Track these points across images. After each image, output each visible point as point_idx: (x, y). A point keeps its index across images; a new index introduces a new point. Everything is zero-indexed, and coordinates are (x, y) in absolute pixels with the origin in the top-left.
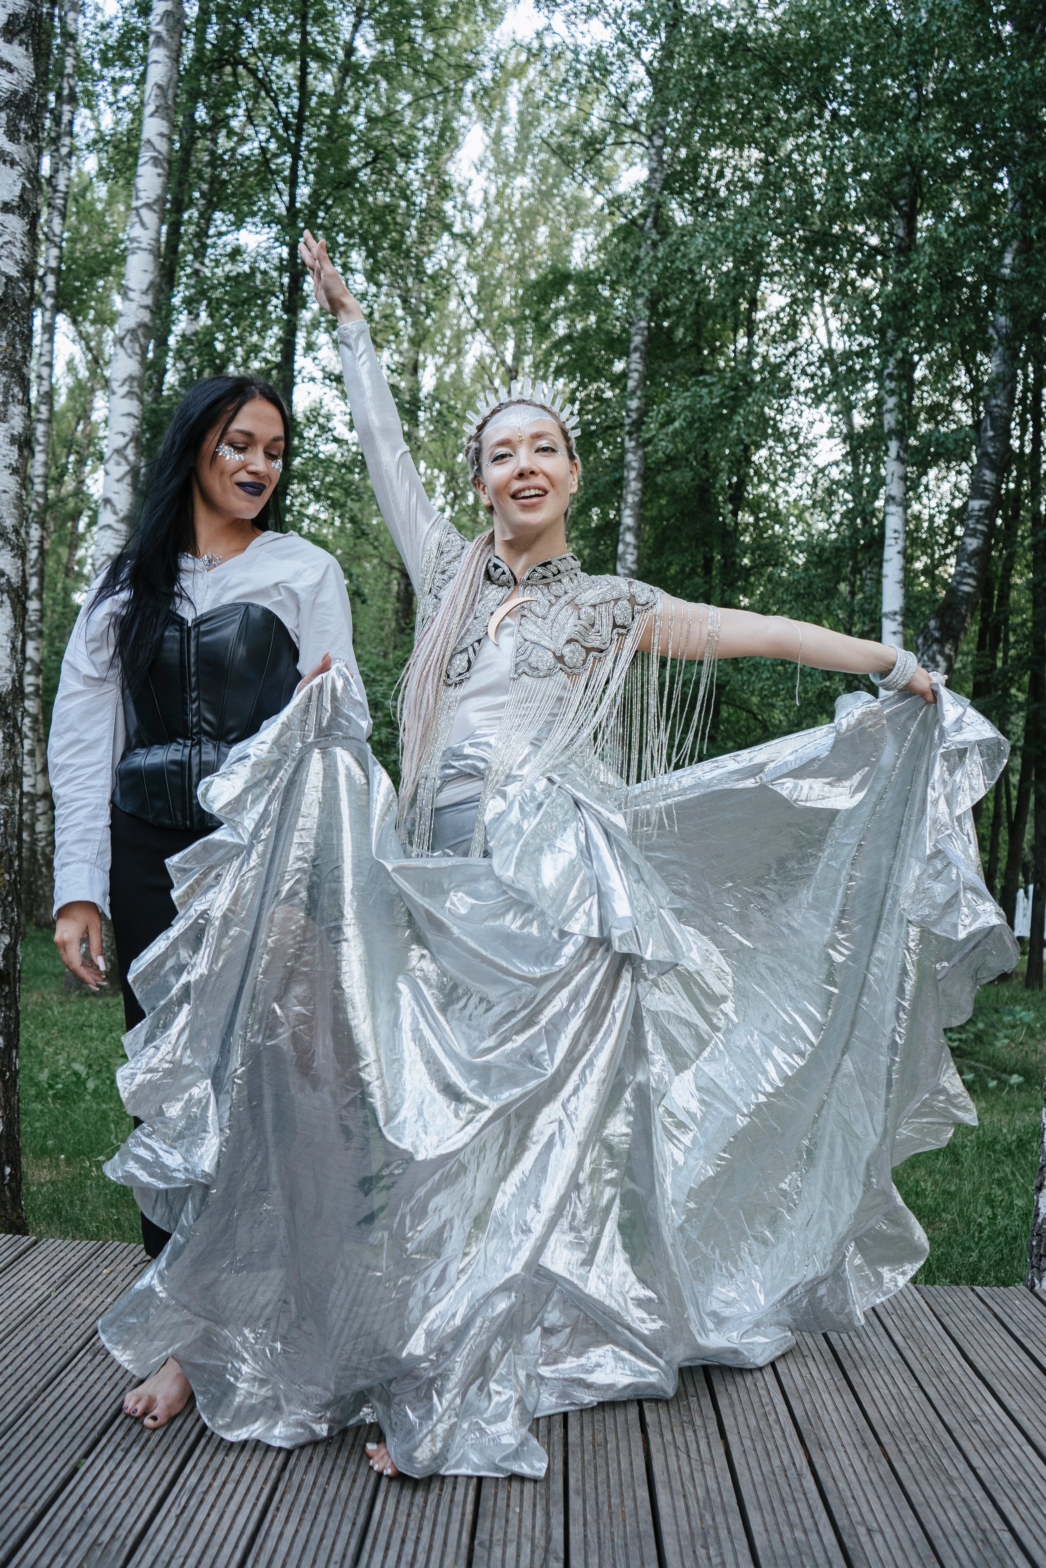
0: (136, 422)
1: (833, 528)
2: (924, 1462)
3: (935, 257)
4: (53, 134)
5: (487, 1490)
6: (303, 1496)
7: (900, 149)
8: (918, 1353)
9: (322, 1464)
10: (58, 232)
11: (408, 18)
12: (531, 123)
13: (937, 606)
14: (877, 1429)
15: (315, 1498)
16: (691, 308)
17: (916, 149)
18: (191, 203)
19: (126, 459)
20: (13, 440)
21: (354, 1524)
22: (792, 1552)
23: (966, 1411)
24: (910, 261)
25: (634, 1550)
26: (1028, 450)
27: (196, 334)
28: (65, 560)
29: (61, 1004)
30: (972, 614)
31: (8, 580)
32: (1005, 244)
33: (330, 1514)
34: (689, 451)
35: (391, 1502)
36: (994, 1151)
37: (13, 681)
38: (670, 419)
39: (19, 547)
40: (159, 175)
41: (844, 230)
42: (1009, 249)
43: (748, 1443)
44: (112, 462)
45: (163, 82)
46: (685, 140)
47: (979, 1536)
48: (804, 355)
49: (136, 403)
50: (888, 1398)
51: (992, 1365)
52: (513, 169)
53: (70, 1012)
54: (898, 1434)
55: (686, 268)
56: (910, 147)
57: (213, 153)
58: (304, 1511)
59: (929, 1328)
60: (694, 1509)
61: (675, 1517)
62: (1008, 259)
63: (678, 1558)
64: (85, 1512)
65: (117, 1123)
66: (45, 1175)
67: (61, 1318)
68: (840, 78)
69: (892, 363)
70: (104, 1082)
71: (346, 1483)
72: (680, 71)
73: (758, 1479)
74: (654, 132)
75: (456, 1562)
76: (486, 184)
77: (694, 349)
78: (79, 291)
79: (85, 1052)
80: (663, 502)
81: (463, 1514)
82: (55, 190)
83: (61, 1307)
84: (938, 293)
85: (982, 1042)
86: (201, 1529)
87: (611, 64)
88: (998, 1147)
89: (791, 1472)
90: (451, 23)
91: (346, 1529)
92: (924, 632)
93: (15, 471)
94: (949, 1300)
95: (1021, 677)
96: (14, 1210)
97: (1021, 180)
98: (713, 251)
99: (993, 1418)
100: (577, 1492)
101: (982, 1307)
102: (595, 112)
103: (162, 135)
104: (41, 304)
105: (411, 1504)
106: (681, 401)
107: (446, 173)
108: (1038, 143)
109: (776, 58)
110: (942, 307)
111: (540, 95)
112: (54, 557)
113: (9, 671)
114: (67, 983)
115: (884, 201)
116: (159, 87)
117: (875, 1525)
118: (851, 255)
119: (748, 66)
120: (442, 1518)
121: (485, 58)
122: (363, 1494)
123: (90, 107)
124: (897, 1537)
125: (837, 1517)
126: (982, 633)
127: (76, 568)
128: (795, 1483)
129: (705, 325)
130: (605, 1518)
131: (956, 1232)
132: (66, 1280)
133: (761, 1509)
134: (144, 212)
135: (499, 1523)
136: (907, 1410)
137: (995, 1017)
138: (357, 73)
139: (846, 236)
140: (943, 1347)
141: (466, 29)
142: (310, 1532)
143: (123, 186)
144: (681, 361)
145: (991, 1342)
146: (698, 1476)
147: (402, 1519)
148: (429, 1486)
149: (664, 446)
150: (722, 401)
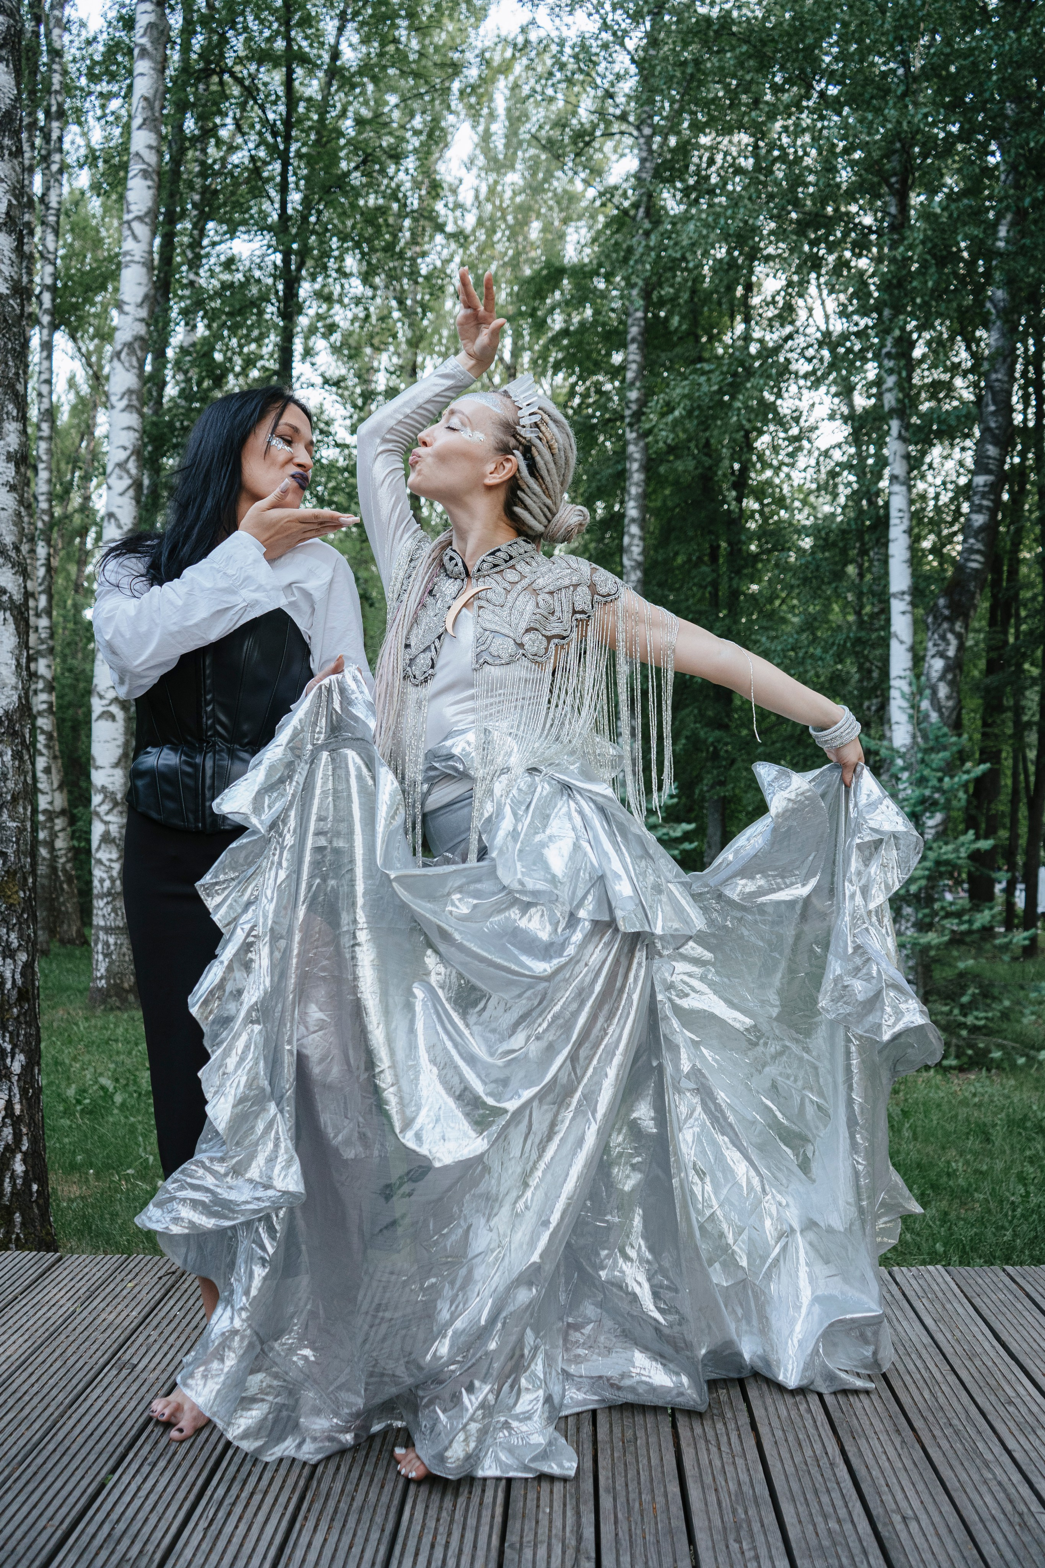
0: (137, 435)
1: (839, 510)
2: (958, 1446)
3: (929, 233)
4: (43, 152)
5: (517, 1492)
6: (332, 1504)
7: (889, 126)
8: (949, 1336)
9: (350, 1470)
10: (51, 248)
11: (392, 19)
12: (519, 119)
13: (946, 583)
14: (910, 1415)
15: (343, 1506)
16: (685, 296)
17: (905, 124)
18: (184, 214)
19: (128, 472)
20: (9, 457)
21: (383, 1530)
22: (826, 1543)
23: (1000, 1393)
24: (903, 238)
25: (666, 1547)
26: (1031, 424)
27: (194, 345)
28: (74, 577)
29: (87, 1019)
30: (982, 590)
31: (10, 597)
32: (999, 217)
33: (359, 1521)
34: (689, 440)
35: (420, 1508)
36: (1025, 1129)
37: (20, 698)
38: (669, 407)
39: (19, 564)
40: (149, 187)
41: (837, 210)
42: (1004, 222)
43: (779, 1433)
44: (114, 476)
45: (149, 94)
46: (674, 129)
47: (1016, 1519)
48: (802, 339)
49: (135, 416)
50: (921, 1383)
51: (1025, 1345)
52: (504, 166)
53: (95, 1027)
54: (931, 1418)
55: (678, 255)
56: (899, 123)
57: (203, 163)
58: (332, 1520)
59: (960, 1310)
60: (726, 1502)
61: (707, 1512)
62: (1003, 232)
63: (711, 1553)
64: (113, 1528)
65: (145, 1136)
66: (76, 1191)
67: (86, 1333)
68: (827, 59)
69: (889, 342)
70: (131, 1096)
71: (374, 1490)
72: (665, 59)
73: (790, 1470)
74: (642, 122)
75: (486, 1564)
76: (476, 182)
77: (691, 338)
78: (76, 307)
79: (112, 1066)
80: (667, 492)
81: (493, 1517)
82: (48, 208)
83: (86, 1323)
84: (933, 270)
85: (1009, 1020)
86: (229, 1541)
87: (597, 54)
88: (1029, 1124)
89: (824, 1462)
90: (435, 22)
91: (375, 1536)
92: (933, 610)
93: (13, 488)
94: (980, 1281)
95: (1033, 652)
96: (43, 1226)
97: (1013, 151)
98: (706, 237)
99: (1027, 1398)
100: (607, 1491)
101: (1014, 1286)
102: (582, 105)
103: (150, 147)
104: (38, 322)
105: (440, 1508)
106: (679, 390)
107: (435, 171)
108: (1028, 114)
109: (761, 40)
110: (937, 283)
111: (526, 90)
112: (63, 574)
113: (16, 688)
114: (91, 999)
115: (875, 179)
116: (146, 99)
117: (910, 1512)
118: (846, 234)
119: (733, 49)
120: (472, 1522)
121: (470, 56)
122: (391, 1500)
123: (80, 124)
124: (933, 1524)
125: (871, 1505)
126: (993, 610)
127: (86, 584)
128: (828, 1473)
129: (702, 313)
130: (636, 1516)
131: (989, 1211)
132: (91, 1295)
133: (794, 1501)
134: (136, 225)
135: (529, 1525)
136: (939, 1394)
137: (1022, 993)
138: (343, 76)
139: (839, 216)
140: (975, 1329)
141: (450, 28)
142: (339, 1540)
143: (116, 201)
144: (678, 350)
145: (1023, 1321)
146: (729, 1469)
147: (431, 1524)
148: (458, 1489)
149: (665, 435)
150: (720, 389)
